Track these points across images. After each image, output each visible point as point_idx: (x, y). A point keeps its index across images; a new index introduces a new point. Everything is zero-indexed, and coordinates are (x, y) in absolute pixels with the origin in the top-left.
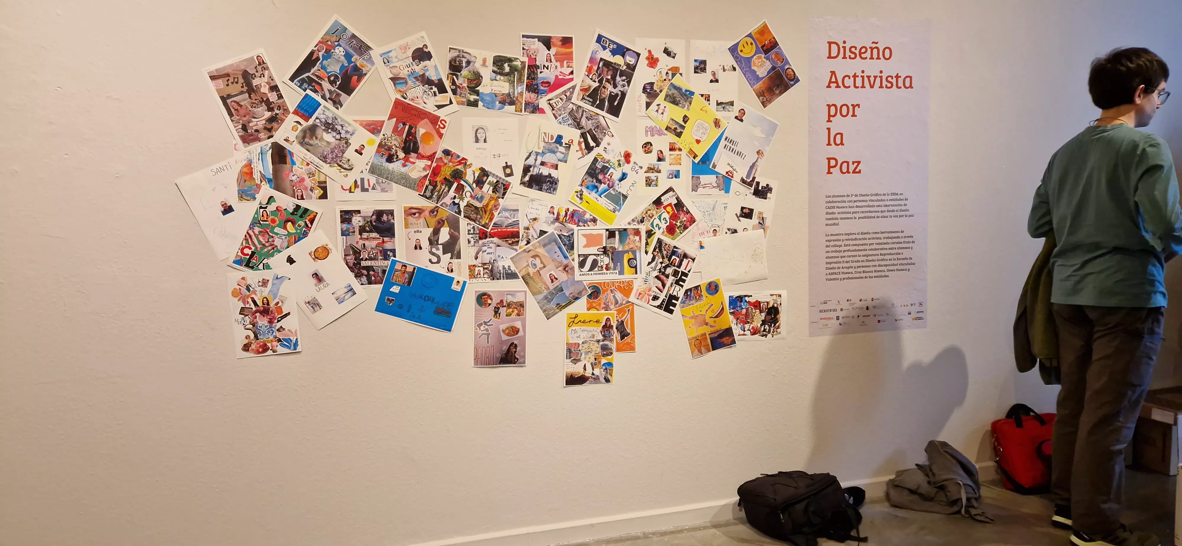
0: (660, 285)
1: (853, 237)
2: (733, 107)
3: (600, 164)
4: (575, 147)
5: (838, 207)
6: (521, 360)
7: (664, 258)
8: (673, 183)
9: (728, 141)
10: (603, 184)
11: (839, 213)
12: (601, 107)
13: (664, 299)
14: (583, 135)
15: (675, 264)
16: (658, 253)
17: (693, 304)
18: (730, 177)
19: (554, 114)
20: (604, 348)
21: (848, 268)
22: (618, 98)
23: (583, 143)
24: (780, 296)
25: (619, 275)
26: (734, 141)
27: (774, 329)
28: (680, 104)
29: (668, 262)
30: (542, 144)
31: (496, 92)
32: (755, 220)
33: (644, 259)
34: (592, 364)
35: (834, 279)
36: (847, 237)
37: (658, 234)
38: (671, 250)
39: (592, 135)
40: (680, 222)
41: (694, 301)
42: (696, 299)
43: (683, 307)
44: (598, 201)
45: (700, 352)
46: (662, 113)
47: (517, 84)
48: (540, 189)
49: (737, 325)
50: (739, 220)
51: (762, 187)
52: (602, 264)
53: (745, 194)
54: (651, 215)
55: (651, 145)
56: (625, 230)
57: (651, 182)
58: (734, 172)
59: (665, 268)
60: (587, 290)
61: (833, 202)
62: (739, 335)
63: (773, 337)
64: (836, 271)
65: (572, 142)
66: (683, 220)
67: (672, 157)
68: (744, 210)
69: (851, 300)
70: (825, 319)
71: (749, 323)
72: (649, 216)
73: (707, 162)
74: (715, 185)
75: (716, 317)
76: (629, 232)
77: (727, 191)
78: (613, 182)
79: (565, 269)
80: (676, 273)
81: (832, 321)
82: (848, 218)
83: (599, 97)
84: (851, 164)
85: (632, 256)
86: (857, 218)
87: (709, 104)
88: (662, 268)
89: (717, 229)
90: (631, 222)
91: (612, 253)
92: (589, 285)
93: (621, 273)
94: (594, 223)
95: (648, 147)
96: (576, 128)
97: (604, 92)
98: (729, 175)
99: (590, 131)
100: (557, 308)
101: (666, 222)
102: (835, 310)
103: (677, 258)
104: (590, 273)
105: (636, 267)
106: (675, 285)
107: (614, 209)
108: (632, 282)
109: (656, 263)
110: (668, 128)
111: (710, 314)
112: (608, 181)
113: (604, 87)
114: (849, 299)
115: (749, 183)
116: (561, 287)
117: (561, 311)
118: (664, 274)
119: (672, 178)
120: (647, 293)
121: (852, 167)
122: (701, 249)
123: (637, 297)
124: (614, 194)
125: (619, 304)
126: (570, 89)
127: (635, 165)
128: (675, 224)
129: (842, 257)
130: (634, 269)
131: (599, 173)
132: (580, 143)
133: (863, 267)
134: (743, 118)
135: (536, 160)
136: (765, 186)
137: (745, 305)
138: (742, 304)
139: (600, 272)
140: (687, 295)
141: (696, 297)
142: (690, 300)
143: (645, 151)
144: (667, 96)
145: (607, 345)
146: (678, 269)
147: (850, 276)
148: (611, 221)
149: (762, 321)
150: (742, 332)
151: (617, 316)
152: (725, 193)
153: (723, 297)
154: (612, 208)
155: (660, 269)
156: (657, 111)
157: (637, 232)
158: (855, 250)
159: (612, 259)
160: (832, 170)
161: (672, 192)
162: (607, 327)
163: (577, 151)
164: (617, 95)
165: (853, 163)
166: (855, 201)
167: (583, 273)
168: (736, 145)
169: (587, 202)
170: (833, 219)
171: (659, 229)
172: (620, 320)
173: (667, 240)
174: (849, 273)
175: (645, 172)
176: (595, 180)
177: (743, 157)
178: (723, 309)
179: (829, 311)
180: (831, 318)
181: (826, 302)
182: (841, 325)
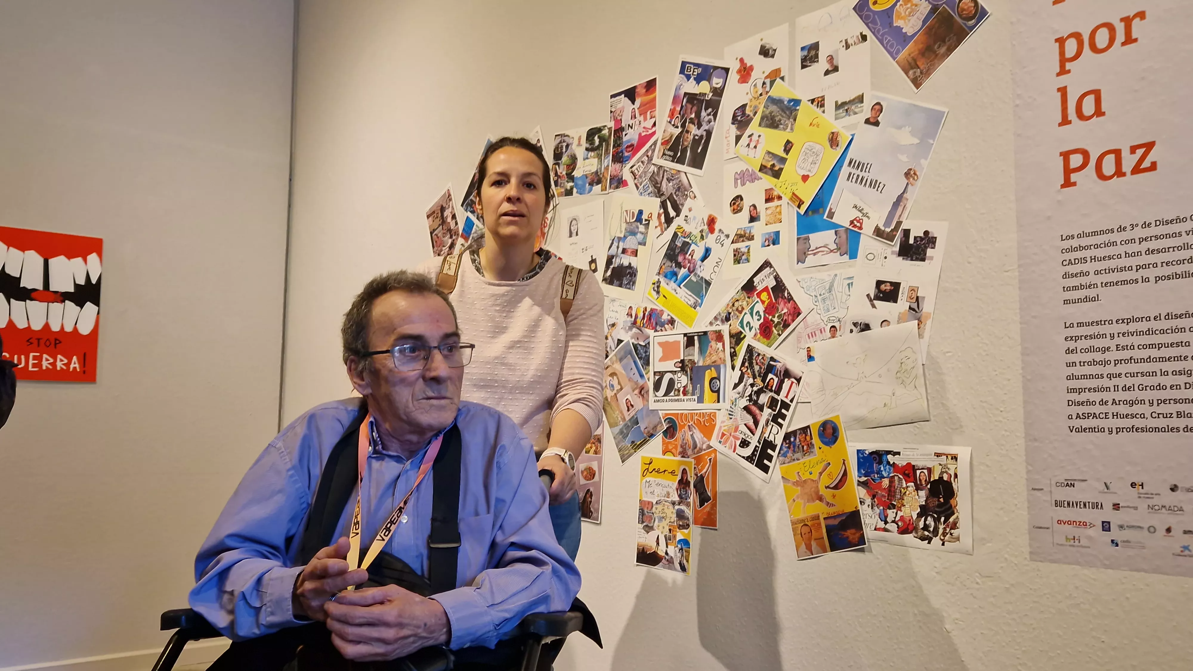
0: (751, 423)
1: (1143, 326)
2: (862, 105)
3: (680, 240)
4: (654, 222)
5: (1093, 259)
6: (594, 515)
7: (756, 378)
8: (771, 253)
9: (854, 166)
10: (682, 268)
11: (1097, 273)
12: (681, 161)
13: (756, 446)
14: (663, 205)
15: (772, 387)
16: (748, 369)
17: (798, 460)
18: (856, 229)
19: (636, 185)
20: (680, 515)
21: (1132, 403)
22: (703, 141)
23: (663, 215)
24: (955, 458)
25: (698, 403)
26: (864, 164)
27: (945, 529)
28: (781, 124)
29: (762, 385)
30: (624, 226)
31: (587, 173)
32: (903, 304)
33: (730, 376)
34: (665, 536)
35: (1092, 430)
36: (1123, 328)
37: (750, 339)
38: (766, 363)
39: (672, 200)
40: (778, 317)
41: (799, 453)
42: (803, 451)
43: (784, 463)
44: (677, 293)
45: (809, 548)
46: (755, 147)
47: (604, 157)
48: (620, 286)
49: (872, 508)
50: (874, 306)
51: (915, 238)
52: (679, 385)
53: (883, 257)
54: (740, 309)
55: (742, 199)
56: (705, 333)
57: (741, 257)
58: (865, 219)
59: (759, 393)
60: (663, 424)
61: (1081, 248)
62: (875, 529)
63: (943, 544)
64: (1097, 409)
65: (651, 217)
66: (783, 312)
67: (769, 212)
68: (883, 287)
69: (1142, 485)
70: (1069, 523)
71: (894, 508)
72: (737, 309)
73: (821, 210)
74: (833, 246)
75: (836, 487)
76: (710, 336)
77: (853, 255)
78: (694, 263)
79: (641, 392)
80: (773, 403)
81: (1091, 532)
82: (1124, 282)
83: (680, 147)
84: (1125, 153)
85: (715, 375)
86: (1152, 280)
87: (824, 112)
88: (753, 393)
89: (837, 325)
90: (713, 322)
91: (691, 370)
92: (665, 416)
93: (701, 400)
94: (672, 325)
95: (737, 203)
96: (656, 197)
97: (687, 137)
98: (855, 226)
99: (670, 198)
100: (632, 448)
101: (759, 317)
102: (1096, 506)
103: (774, 377)
104: (665, 398)
105: (718, 392)
106: (772, 423)
107: (694, 303)
108: (715, 416)
109: (745, 385)
110: (763, 168)
111: (825, 481)
112: (689, 262)
113: (687, 132)
114: (1138, 480)
115: (888, 233)
116: (637, 418)
117: (635, 452)
118: (756, 403)
119: (769, 245)
120: (732, 434)
121: (1129, 161)
122: (809, 361)
123: (719, 439)
124: (695, 281)
125: (698, 448)
126: (651, 146)
127: (720, 234)
128: (772, 320)
129: (1110, 376)
130: (716, 394)
131: (679, 253)
132: (659, 215)
133: (1176, 401)
134: (879, 119)
135: (618, 247)
136: (922, 235)
137: (888, 470)
138: (882, 469)
139: (676, 398)
140: (790, 443)
141: (803, 447)
142: (794, 451)
143: (734, 210)
144: (762, 118)
145: (683, 511)
146: (776, 396)
147: (1138, 423)
148: (689, 321)
149: (921, 507)
150: (881, 525)
151: (695, 468)
152: (850, 258)
153: (846, 452)
154: (692, 301)
155: (750, 396)
156: (748, 145)
157: (719, 337)
158: (1149, 360)
159: (691, 379)
160: (1074, 177)
161: (768, 268)
162: (683, 483)
163: (656, 227)
164: (702, 136)
165: (1133, 149)
166: (1142, 240)
167: (658, 398)
168: (867, 170)
169: (664, 296)
170: (1082, 287)
171: (750, 329)
172: (699, 475)
173: (760, 346)
174: (1133, 416)
175: (732, 242)
176: (674, 265)
177: (880, 189)
178: (845, 474)
179: (1080, 505)
180: (1088, 524)
181: (1071, 484)
182: (1117, 545)
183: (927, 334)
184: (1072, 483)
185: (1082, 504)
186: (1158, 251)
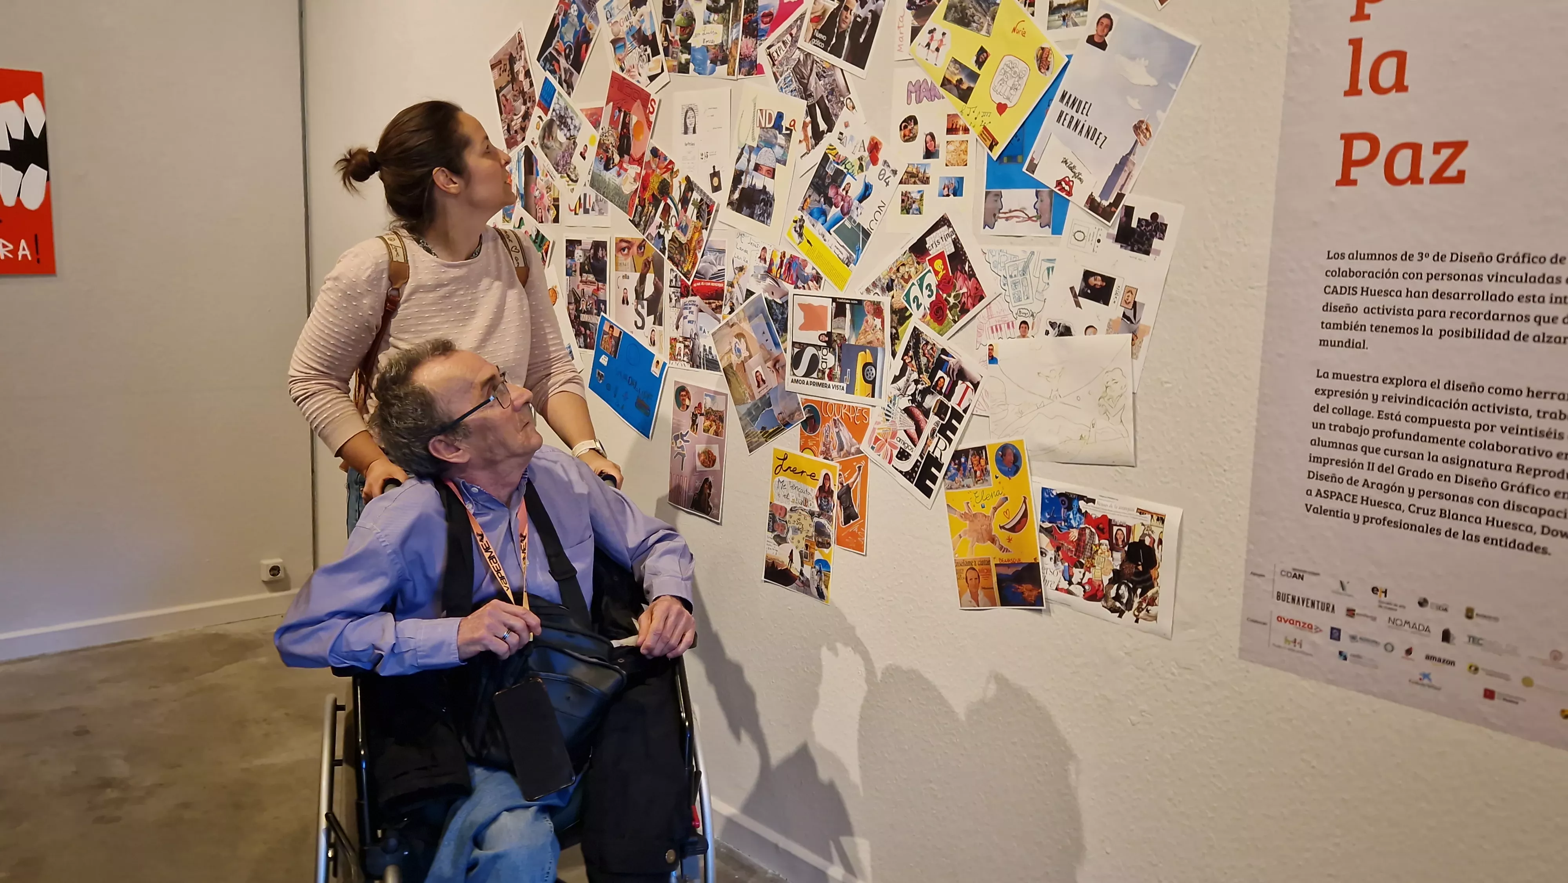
0: (912, 430)
1: (1415, 392)
2: (1085, 13)
3: (832, 166)
4: (798, 134)
5: (1365, 291)
6: (714, 512)
7: (922, 373)
8: (950, 206)
9: (1067, 103)
10: (833, 206)
11: (1368, 311)
12: (836, 51)
13: (918, 461)
14: (811, 111)
15: (942, 388)
16: (912, 360)
17: (969, 487)
18: (1063, 194)
19: (774, 74)
20: (820, 530)
21: (1388, 489)
22: (867, 27)
23: (810, 125)
24: (1161, 519)
25: (847, 393)
26: (1081, 102)
27: (1140, 603)
28: (974, 22)
29: (928, 384)
30: (758, 131)
31: (708, 44)
32: (1115, 309)
33: (889, 366)
34: (801, 552)
35: (1334, 513)
36: (1390, 390)
37: (917, 319)
38: (936, 355)
39: (823, 106)
40: (954, 297)
41: (971, 479)
42: (976, 477)
43: (951, 488)
44: (825, 240)
45: (975, 597)
46: (937, 50)
47: (732, 25)
48: (751, 216)
49: (1055, 562)
50: (1078, 305)
51: (1140, 220)
52: (824, 365)
53: (1095, 239)
54: (906, 277)
55: (916, 123)
56: (860, 302)
57: (911, 205)
58: (1076, 181)
59: (925, 393)
60: (801, 413)
61: (1351, 273)
62: (1057, 589)
63: (1137, 621)
64: (1344, 489)
65: (794, 126)
66: (961, 292)
67: (951, 147)
68: (1092, 281)
69: (1385, 592)
70: (1292, 622)
71: (1082, 568)
72: (903, 277)
73: (1020, 158)
74: (1032, 213)
75: (1013, 529)
76: (867, 308)
77: (1057, 230)
78: (849, 202)
79: (774, 366)
80: (941, 409)
81: (1315, 637)
82: (1400, 330)
83: (836, 31)
84: (1427, 152)
85: (870, 360)
86: (1436, 333)
87: (1033, 14)
88: (917, 392)
89: (1030, 321)
90: (871, 288)
91: (840, 347)
92: (805, 403)
93: (850, 390)
94: (817, 283)
95: (909, 127)
96: (802, 98)
97: (846, 17)
98: (1062, 190)
99: (820, 102)
100: (763, 435)
101: (930, 293)
102: (1327, 607)
103: (945, 376)
104: (806, 379)
105: (873, 382)
106: (938, 435)
107: (848, 258)
108: (868, 412)
109: (908, 381)
110: (946, 82)
111: (999, 519)
112: (843, 200)
113: (847, 8)
114: (1381, 586)
115: (1104, 208)
116: (769, 397)
117: (766, 441)
118: (920, 406)
119: (948, 195)
120: (888, 440)
121: (1430, 164)
122: (990, 363)
123: (872, 444)
124: (850, 227)
125: (845, 450)
126: (796, 21)
127: (885, 168)
128: (946, 300)
129: (1365, 450)
130: (870, 386)
131: (829, 184)
132: (805, 125)
133: (1442, 496)
134: (1106, 39)
135: (749, 161)
136: (1149, 218)
137: (1078, 519)
138: (1071, 516)
139: (820, 381)
140: (960, 464)
141: (976, 472)
142: (964, 475)
143: (905, 136)
144: (949, 8)
145: (824, 526)
146: (946, 401)
147: (1392, 515)
148: (841, 282)
149: (1115, 571)
150: (1064, 585)
151: (840, 475)
152: (1053, 233)
153: (1029, 488)
154: (845, 255)
155: (913, 395)
156: (928, 45)
157: (878, 311)
158: (1417, 437)
159: (839, 360)
160: (1355, 172)
161: (946, 227)
162: (825, 492)
163: (800, 141)
164: (866, 18)
165: (1438, 148)
166: (1430, 277)
167: (797, 378)
168: (1085, 112)
169: (808, 241)
170: (1346, 326)
171: (918, 306)
172: (845, 484)
173: (929, 332)
174: (1387, 505)
175: (901, 183)
176: (822, 199)
177: (1099, 142)
178: (1025, 515)
179: (1307, 603)
180: (1314, 627)
181: (1299, 575)
182: (1345, 659)
183: (1142, 353)
184: (1301, 574)
185: (1310, 602)
186: (1449, 296)
